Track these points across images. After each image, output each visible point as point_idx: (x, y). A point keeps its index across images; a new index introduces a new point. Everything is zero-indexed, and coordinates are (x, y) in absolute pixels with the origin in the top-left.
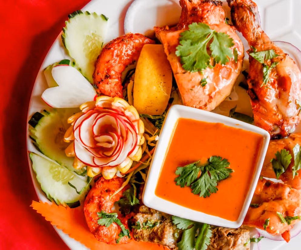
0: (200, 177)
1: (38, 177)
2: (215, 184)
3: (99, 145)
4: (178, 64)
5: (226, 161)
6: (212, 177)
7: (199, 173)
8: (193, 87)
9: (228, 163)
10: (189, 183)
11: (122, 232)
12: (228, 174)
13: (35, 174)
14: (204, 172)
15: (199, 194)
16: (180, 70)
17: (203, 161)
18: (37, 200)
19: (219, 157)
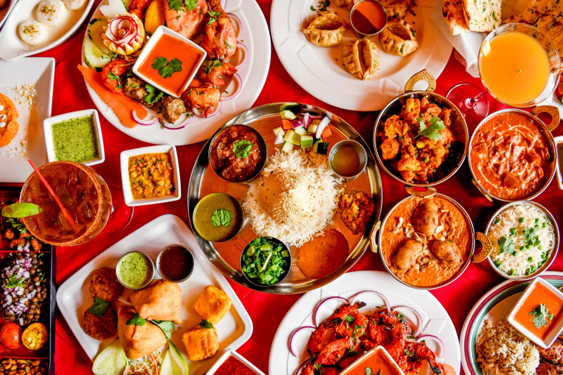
0: (165, 67)
1: (85, 49)
2: (171, 73)
3: (119, 36)
4: (168, 5)
5: (181, 63)
6: (171, 69)
7: (165, 65)
8: (173, 18)
9: (182, 64)
10: (158, 68)
11: (118, 85)
12: (179, 69)
13: (84, 48)
14: (167, 65)
15: (161, 75)
16: (168, 8)
17: (169, 59)
18: (81, 64)
19: (178, 60)
